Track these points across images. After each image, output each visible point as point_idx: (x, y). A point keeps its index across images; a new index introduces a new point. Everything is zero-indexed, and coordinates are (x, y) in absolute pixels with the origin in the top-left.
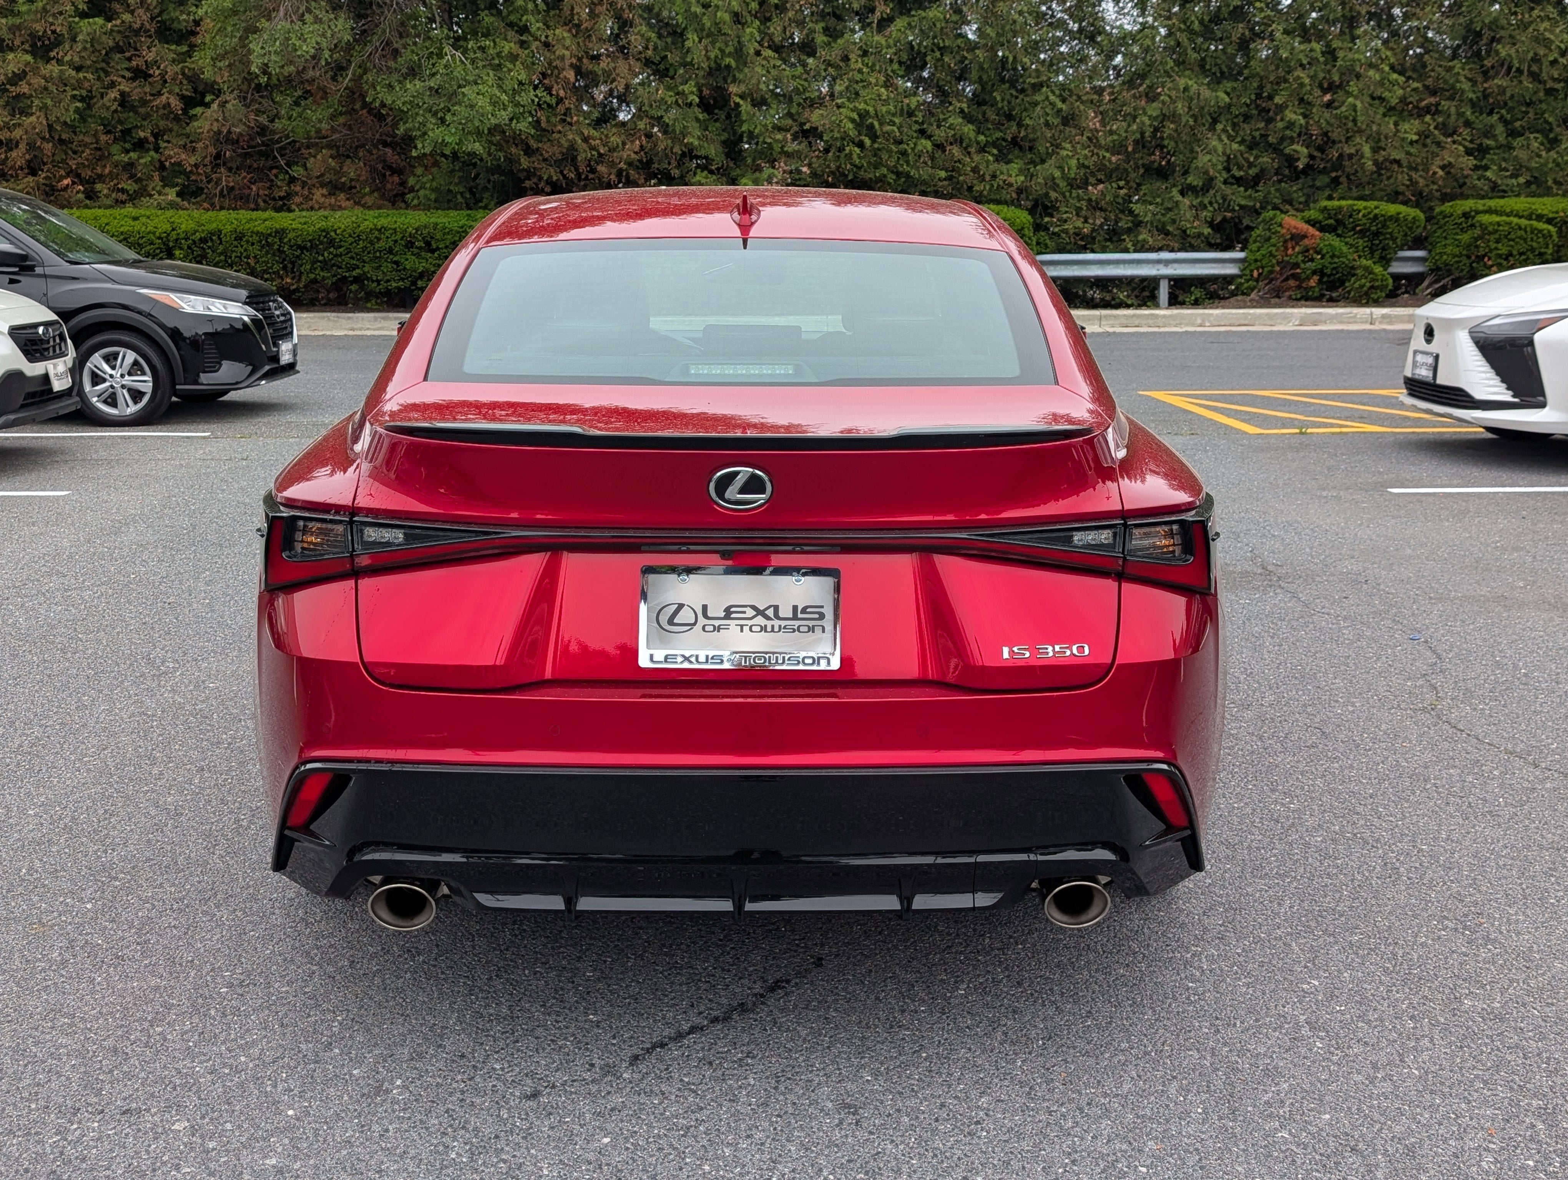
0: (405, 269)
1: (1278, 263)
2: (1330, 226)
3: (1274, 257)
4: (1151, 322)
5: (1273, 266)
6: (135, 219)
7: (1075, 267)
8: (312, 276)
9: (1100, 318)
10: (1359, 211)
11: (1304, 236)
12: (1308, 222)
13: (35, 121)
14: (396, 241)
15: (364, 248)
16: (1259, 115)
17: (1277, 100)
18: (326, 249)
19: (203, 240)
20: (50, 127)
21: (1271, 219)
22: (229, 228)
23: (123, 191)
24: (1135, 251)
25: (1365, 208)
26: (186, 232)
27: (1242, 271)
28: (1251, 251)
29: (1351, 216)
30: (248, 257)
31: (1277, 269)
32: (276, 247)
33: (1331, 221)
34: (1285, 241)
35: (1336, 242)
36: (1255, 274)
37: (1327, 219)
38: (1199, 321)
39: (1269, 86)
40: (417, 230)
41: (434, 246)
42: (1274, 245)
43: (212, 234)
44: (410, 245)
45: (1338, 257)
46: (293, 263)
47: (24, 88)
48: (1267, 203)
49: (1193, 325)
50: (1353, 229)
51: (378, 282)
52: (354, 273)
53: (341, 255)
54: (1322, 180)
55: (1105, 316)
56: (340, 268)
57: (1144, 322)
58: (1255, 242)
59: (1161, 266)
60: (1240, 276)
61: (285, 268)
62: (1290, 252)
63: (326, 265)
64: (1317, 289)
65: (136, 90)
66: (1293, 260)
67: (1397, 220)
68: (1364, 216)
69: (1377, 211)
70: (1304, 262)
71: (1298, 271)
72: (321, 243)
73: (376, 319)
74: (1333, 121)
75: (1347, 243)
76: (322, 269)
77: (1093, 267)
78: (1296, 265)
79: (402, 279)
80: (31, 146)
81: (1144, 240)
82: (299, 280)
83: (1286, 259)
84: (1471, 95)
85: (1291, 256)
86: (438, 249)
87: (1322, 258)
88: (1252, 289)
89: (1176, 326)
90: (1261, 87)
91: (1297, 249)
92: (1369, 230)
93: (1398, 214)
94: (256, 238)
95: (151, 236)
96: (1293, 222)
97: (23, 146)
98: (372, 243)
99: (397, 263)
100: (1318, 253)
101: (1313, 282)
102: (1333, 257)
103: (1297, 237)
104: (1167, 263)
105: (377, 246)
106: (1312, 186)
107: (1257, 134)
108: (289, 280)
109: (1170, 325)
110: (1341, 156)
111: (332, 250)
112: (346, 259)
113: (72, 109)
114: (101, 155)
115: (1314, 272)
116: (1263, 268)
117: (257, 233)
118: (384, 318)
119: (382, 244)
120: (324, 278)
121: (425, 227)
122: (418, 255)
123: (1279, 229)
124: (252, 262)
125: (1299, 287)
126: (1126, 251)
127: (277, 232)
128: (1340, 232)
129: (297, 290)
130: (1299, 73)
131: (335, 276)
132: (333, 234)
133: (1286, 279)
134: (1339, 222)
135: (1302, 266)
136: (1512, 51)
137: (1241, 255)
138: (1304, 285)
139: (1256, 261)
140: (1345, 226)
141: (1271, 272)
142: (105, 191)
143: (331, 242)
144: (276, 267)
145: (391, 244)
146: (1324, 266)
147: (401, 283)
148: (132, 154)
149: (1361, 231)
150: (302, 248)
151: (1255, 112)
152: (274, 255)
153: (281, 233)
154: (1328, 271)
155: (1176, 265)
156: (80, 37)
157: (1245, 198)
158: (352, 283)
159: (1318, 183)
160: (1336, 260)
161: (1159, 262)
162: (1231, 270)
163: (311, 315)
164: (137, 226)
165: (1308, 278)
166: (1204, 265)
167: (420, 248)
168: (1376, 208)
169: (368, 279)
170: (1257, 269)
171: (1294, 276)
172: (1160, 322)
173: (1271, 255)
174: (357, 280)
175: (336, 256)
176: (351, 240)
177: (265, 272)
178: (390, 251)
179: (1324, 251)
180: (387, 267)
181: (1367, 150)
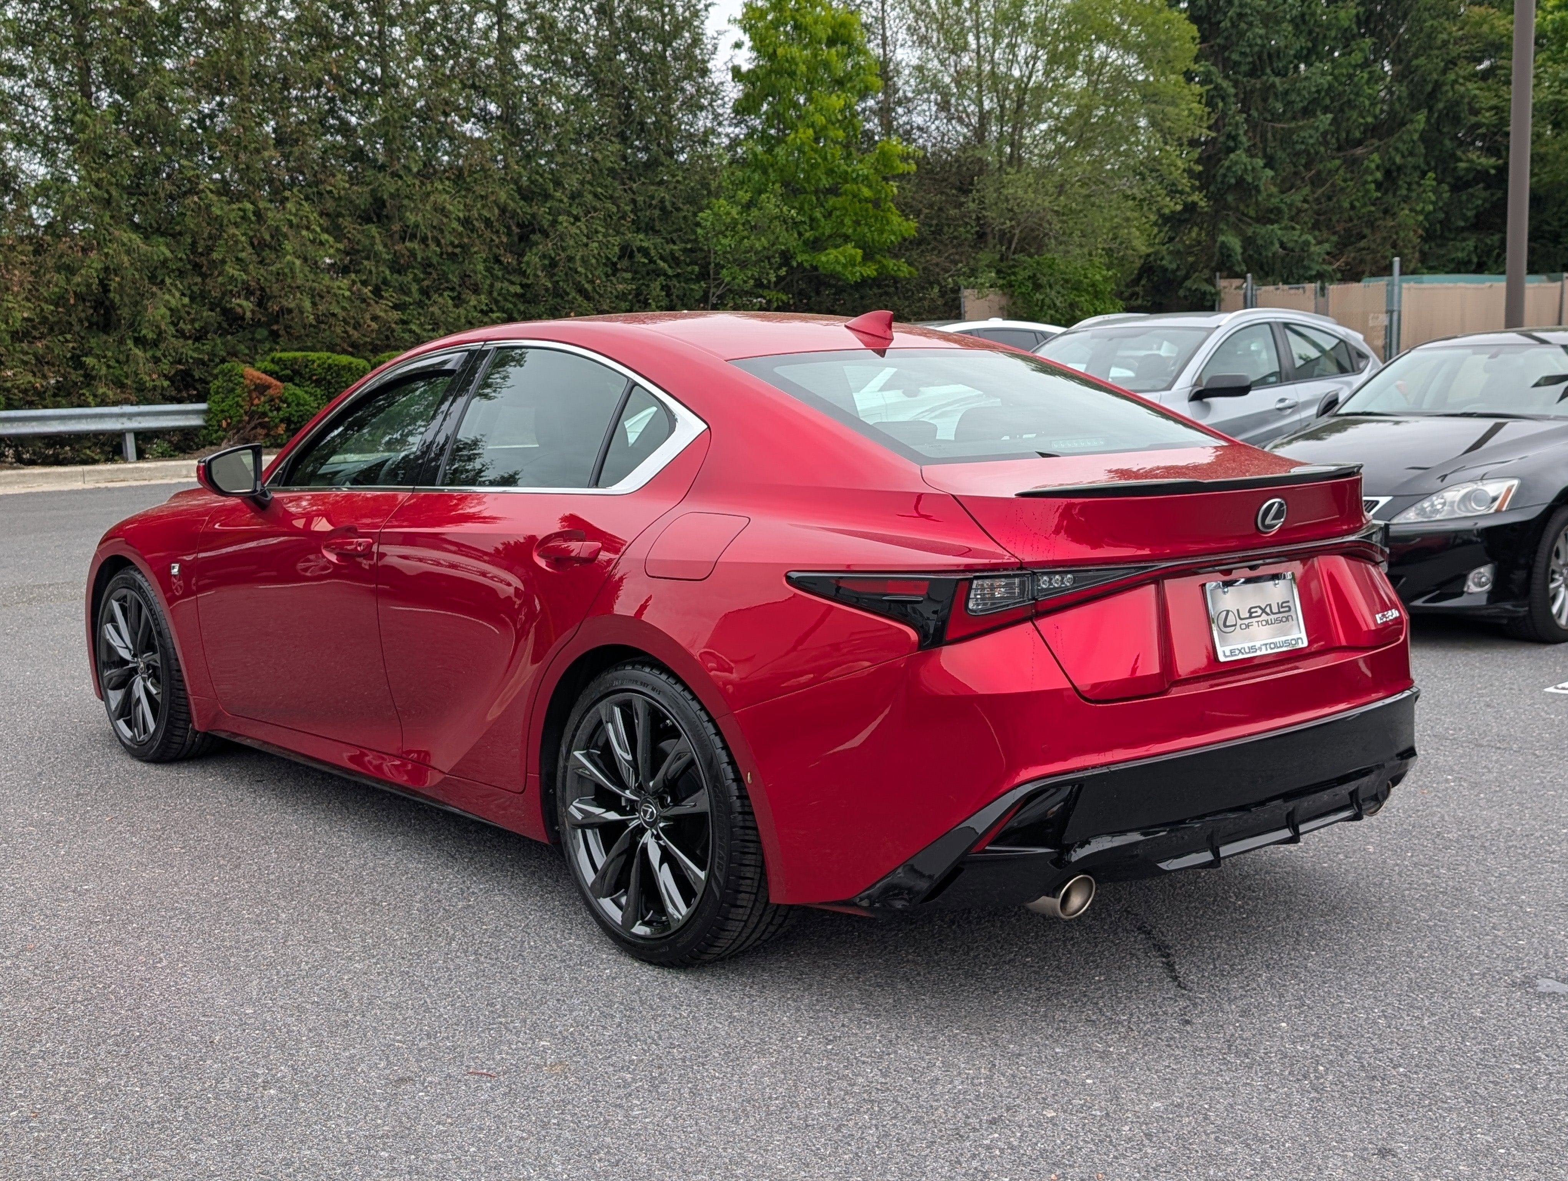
1: (246, 413)
2: (287, 376)
3: (241, 407)
4: (136, 475)
5: (241, 416)
7: (34, 424)
9: (83, 474)
10: (314, 362)
11: (269, 387)
12: (265, 372)
16: (193, 269)
17: (215, 256)
21: (230, 371)
24: (97, 405)
25: (319, 359)
27: (206, 422)
28: (214, 402)
29: (306, 366)
31: (246, 418)
33: (288, 372)
34: (250, 392)
35: (298, 391)
36: (224, 424)
37: (282, 370)
38: (184, 472)
39: (202, 242)
42: (239, 396)
45: (303, 405)
48: (215, 355)
49: (179, 476)
50: (310, 378)
54: (261, 333)
55: (89, 472)
57: (129, 476)
58: (217, 393)
59: (125, 420)
60: (205, 428)
62: (256, 402)
64: (285, 437)
66: (261, 409)
67: (350, 369)
68: (319, 366)
69: (330, 361)
70: (271, 411)
71: (267, 419)
74: (269, 277)
75: (306, 392)
77: (53, 422)
78: (264, 414)
81: (104, 394)
83: (253, 408)
84: (387, 257)
85: (257, 405)
87: (288, 407)
88: (222, 439)
89: (162, 478)
90: (194, 244)
91: (262, 399)
92: (325, 379)
93: (351, 363)
96: (252, 373)
100: (284, 402)
101: (281, 430)
102: (298, 404)
103: (262, 388)
104: (130, 416)
106: (252, 339)
107: (195, 288)
109: (156, 478)
110: (282, 309)
115: (282, 421)
116: (231, 418)
123: (242, 380)
125: (267, 435)
126: (88, 405)
128: (297, 381)
130: (232, 230)
133: (255, 428)
134: (296, 373)
135: (270, 414)
136: (419, 218)
137: (203, 406)
138: (272, 433)
139: (222, 411)
140: (301, 375)
141: (239, 422)
146: (291, 414)
149: (317, 380)
151: (189, 267)
154: (295, 419)
155: (139, 419)
157: (194, 350)
159: (258, 336)
160: (301, 408)
161: (122, 415)
162: (196, 421)
165: (277, 426)
166: (169, 417)
168: (329, 358)
170: (225, 419)
171: (263, 425)
172: (145, 475)
173: (238, 404)
179: (290, 400)
181: (307, 304)
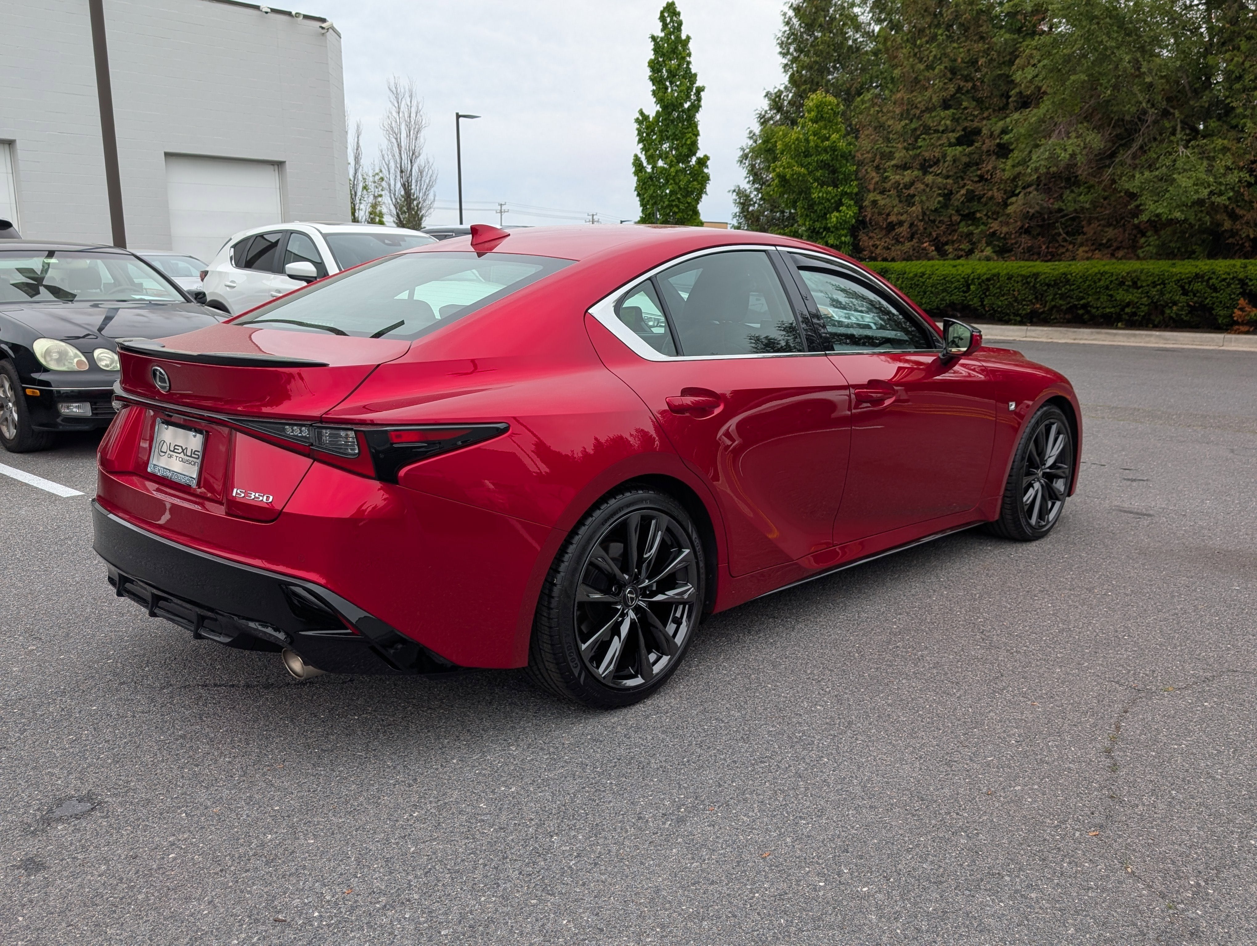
0: (1116, 300)
6: (955, 266)
8: (1053, 303)
13: (916, 210)
14: (1111, 282)
15: (1089, 286)
18: (1064, 286)
19: (988, 280)
20: (924, 214)
22: (1005, 272)
23: (962, 250)
26: (979, 275)
30: (1014, 291)
32: (1032, 284)
40: (1128, 273)
41: (1139, 284)
43: (994, 275)
44: (1122, 283)
46: (1042, 295)
47: (912, 191)
51: (1097, 308)
52: (1082, 302)
53: (1073, 290)
56: (1072, 298)
61: (1036, 298)
63: (1063, 296)
65: (979, 188)
72: (1061, 282)
73: (1092, 333)
76: (1060, 299)
79: (1114, 307)
80: (912, 225)
82: (1045, 307)
86: (1142, 287)
94: (1020, 279)
95: (958, 277)
97: (906, 225)
98: (1095, 282)
99: (1111, 296)
105: (1098, 284)
108: (1038, 306)
111: (1068, 287)
112: (1076, 292)
113: (936, 201)
114: (952, 227)
117: (1022, 275)
118: (1098, 333)
119: (1102, 283)
120: (1061, 305)
121: (1135, 271)
122: (1127, 291)
124: (1016, 293)
127: (1034, 274)
129: (1043, 312)
131: (1069, 303)
132: (1069, 276)
142: (951, 250)
143: (1068, 281)
144: (1030, 298)
145: (1108, 282)
147: (1113, 310)
148: (971, 228)
150: (1048, 285)
152: (1030, 289)
153: (1036, 275)
156: (948, 158)
158: (1080, 309)
163: (1050, 329)
164: (954, 271)
167: (1129, 286)
169: (1091, 306)
174: (1084, 306)
175: (1070, 290)
176: (1081, 280)
177: (1024, 300)
178: (1107, 288)
180: (1104, 298)
